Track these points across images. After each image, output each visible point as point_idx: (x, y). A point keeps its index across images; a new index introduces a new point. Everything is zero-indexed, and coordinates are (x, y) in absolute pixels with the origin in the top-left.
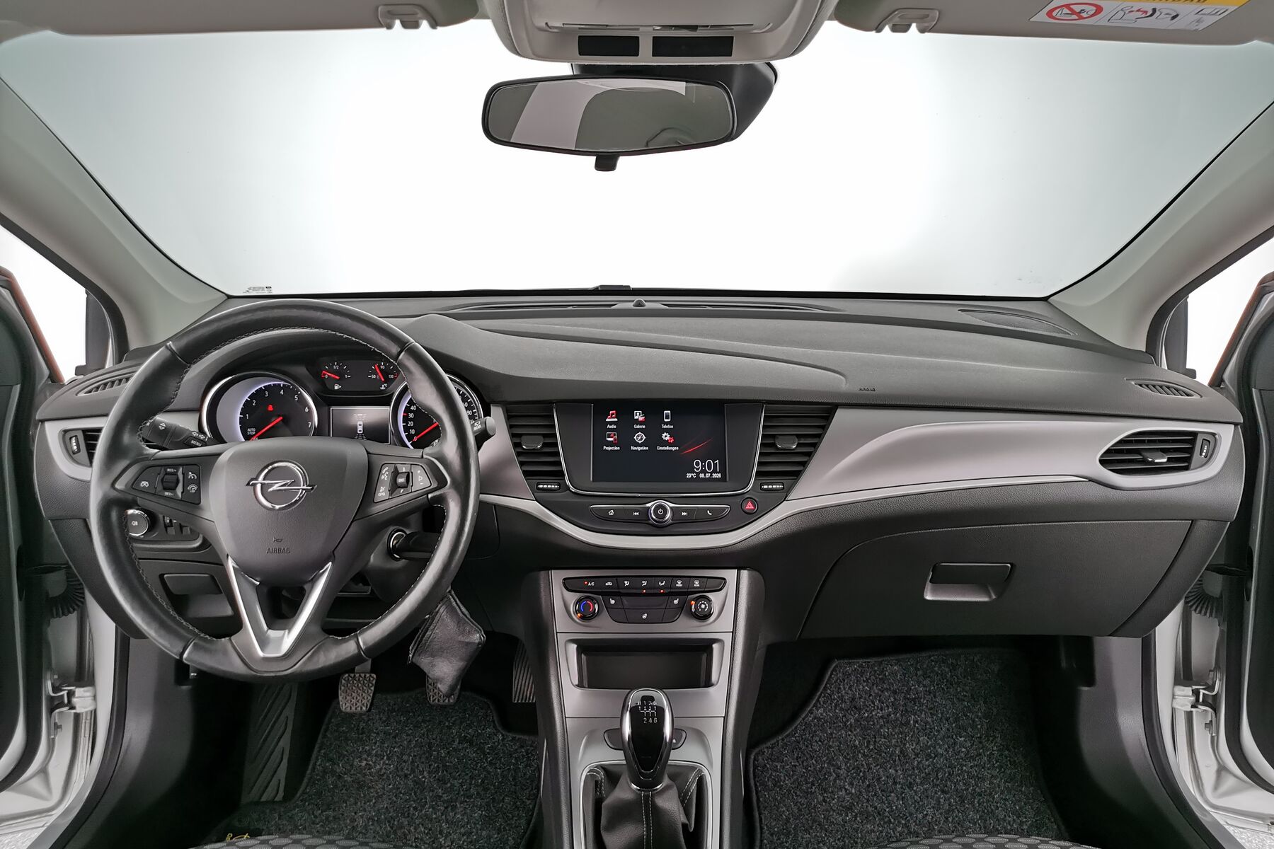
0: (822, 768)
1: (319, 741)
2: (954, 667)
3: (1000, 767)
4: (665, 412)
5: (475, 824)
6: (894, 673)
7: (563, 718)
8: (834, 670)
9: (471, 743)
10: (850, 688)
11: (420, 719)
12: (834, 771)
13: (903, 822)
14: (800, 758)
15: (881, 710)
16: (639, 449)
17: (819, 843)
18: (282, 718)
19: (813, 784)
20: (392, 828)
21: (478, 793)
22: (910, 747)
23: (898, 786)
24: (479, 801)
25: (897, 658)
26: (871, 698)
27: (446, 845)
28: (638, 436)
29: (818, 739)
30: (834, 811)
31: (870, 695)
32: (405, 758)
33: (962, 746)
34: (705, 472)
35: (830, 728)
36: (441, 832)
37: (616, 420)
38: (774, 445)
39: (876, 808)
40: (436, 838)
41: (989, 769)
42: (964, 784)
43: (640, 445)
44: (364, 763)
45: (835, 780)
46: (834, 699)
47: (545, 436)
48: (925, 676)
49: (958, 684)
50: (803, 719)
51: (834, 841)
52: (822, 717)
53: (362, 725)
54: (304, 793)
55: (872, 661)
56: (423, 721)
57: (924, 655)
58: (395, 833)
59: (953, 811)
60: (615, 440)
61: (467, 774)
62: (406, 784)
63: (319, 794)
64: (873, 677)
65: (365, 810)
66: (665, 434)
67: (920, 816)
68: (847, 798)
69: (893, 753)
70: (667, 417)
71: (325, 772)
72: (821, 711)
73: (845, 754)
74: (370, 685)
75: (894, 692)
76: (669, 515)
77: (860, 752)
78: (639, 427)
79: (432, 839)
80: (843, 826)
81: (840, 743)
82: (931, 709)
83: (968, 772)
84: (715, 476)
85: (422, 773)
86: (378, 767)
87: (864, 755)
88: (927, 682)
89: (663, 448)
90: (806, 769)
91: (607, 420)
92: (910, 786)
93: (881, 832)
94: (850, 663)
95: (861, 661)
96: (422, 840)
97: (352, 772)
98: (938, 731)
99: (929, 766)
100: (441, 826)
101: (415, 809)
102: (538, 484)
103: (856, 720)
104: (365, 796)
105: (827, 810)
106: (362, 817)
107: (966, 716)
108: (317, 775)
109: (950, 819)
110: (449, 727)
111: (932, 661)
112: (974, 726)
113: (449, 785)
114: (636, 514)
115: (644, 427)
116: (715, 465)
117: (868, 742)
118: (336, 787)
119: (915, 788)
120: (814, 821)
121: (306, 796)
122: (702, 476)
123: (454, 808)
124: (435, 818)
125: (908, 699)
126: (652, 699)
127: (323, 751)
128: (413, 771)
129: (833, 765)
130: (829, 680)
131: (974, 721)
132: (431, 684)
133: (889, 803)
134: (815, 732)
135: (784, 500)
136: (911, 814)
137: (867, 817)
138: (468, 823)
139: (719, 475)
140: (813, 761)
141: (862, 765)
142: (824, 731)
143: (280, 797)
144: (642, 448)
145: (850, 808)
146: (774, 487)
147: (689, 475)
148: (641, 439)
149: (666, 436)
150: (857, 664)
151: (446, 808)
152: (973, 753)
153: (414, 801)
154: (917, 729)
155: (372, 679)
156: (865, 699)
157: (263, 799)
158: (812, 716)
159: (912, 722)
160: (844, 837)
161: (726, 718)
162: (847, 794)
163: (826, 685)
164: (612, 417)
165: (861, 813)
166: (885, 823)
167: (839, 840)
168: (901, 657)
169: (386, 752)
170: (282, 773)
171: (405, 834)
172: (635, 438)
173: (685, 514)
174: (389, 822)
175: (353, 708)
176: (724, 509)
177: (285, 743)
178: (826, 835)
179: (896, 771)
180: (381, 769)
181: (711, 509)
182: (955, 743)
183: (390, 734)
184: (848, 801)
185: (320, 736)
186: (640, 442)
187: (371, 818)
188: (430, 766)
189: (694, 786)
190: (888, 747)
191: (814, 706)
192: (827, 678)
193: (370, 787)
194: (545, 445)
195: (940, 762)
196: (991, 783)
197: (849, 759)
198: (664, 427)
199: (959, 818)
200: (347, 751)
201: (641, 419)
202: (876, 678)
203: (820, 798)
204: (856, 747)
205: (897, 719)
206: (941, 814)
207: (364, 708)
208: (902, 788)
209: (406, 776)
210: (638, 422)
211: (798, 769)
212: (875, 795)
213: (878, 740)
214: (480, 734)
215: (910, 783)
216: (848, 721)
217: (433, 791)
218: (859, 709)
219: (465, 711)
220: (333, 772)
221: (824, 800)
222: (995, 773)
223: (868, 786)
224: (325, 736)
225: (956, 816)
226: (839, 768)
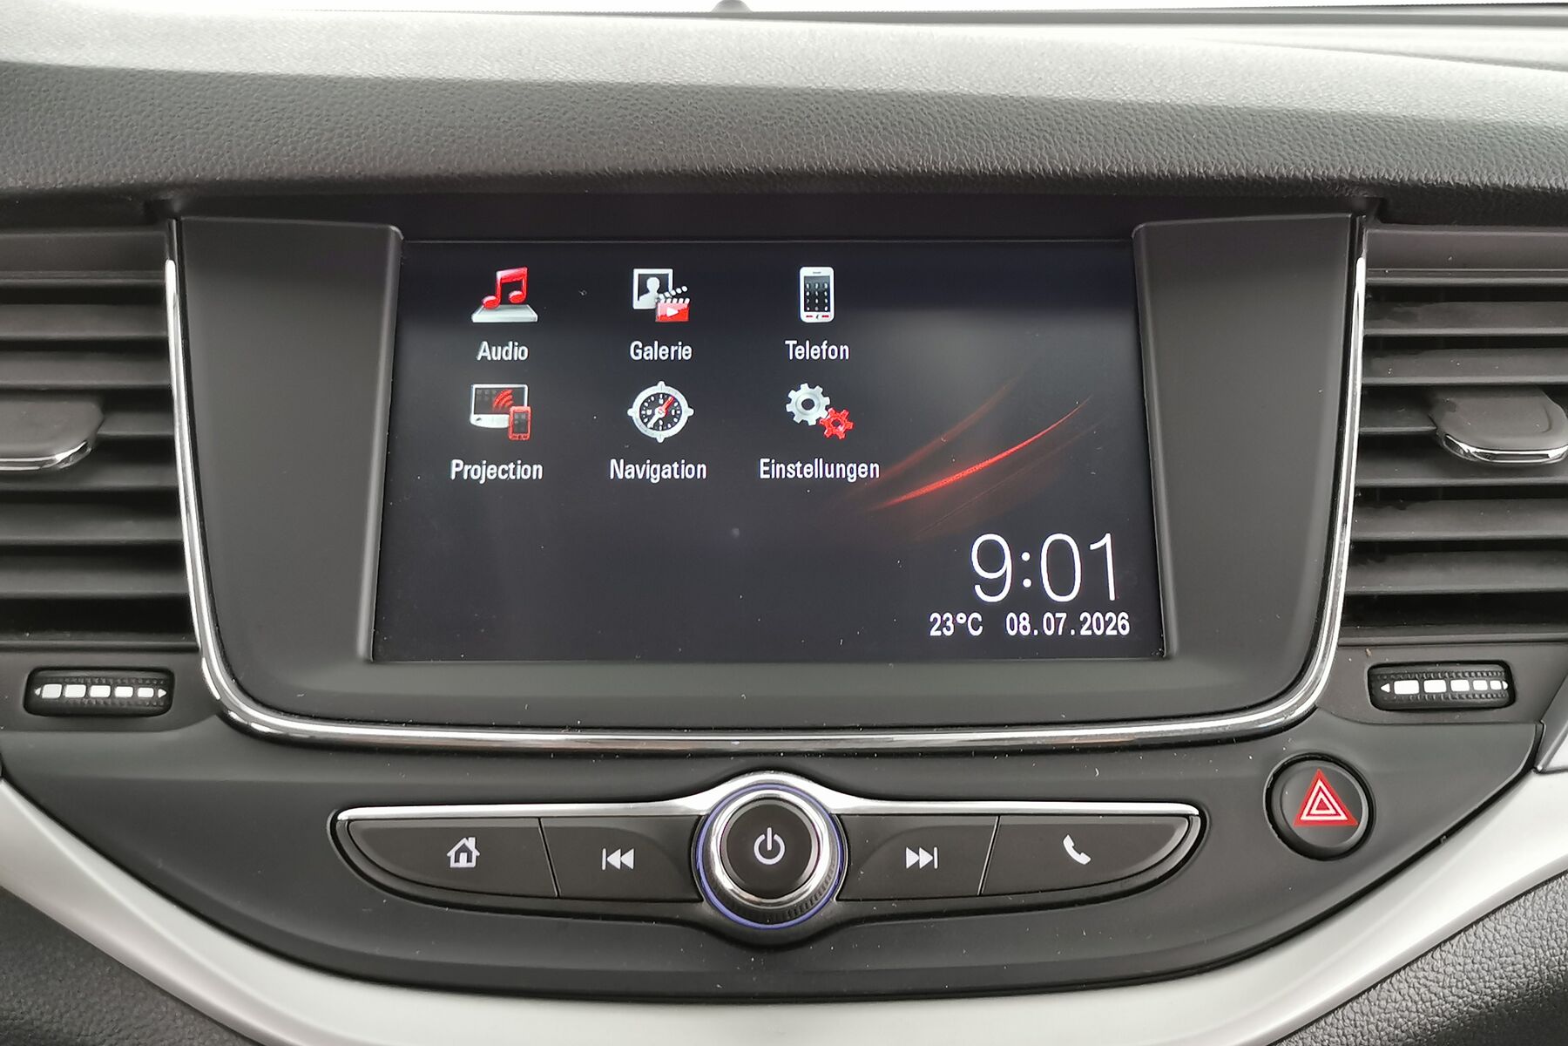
4: (806, 272)
16: (656, 473)
28: (652, 402)
34: (1034, 603)
37: (528, 315)
38: (1430, 448)
43: (663, 453)
47: (113, 400)
60: (517, 426)
66: (804, 392)
70: (817, 301)
76: (822, 867)
78: (656, 352)
84: (1092, 624)
89: (793, 470)
91: (480, 317)
102: (36, 678)
114: (616, 859)
115: (685, 353)
116: (1094, 563)
122: (1019, 624)
135: (1530, 767)
139: (1120, 624)
144: (668, 471)
146: (1460, 686)
147: (942, 625)
148: (668, 420)
149: (808, 404)
164: (505, 301)
172: (634, 412)
173: (924, 858)
176: (1160, 829)
181: (1086, 832)
186: (660, 436)
194: (104, 451)
198: (799, 351)
201: (671, 308)
210: (650, 329)
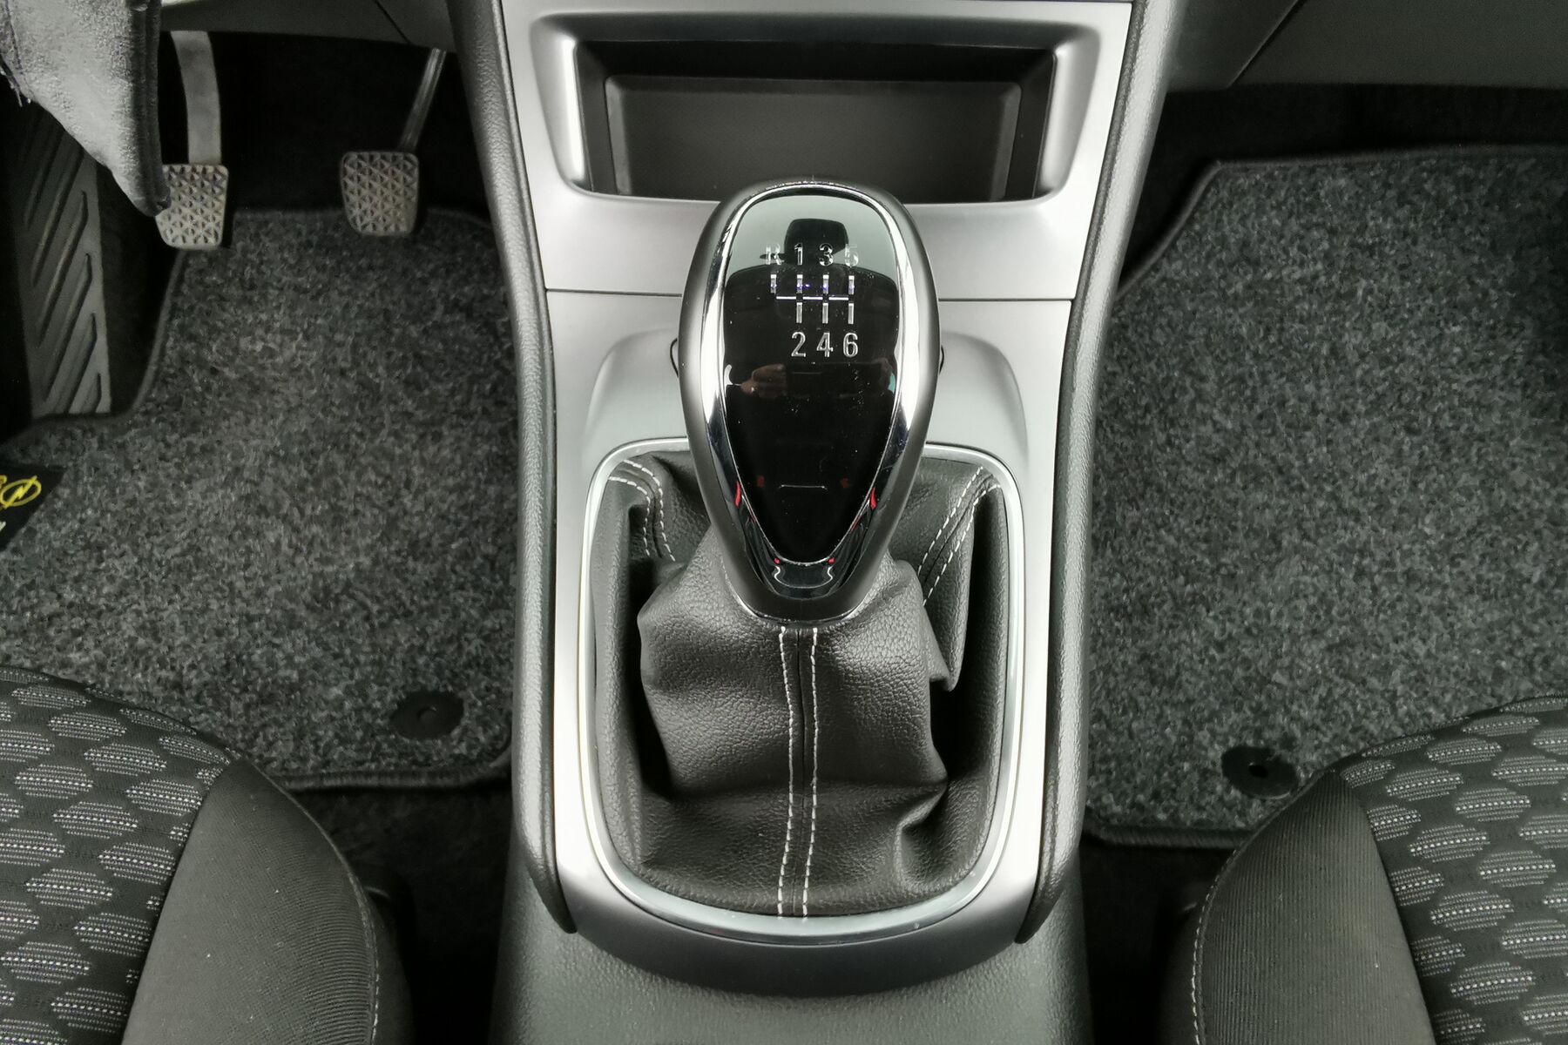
0: (1168, 379)
1: (167, 302)
2: (1466, 184)
3: (1525, 386)
5: (476, 471)
6: (1337, 193)
7: (540, 293)
8: (1213, 183)
9: (468, 311)
10: (1244, 218)
11: (363, 262)
12: (1192, 386)
13: (1328, 489)
14: (1126, 358)
15: (1302, 264)
17: (1158, 528)
18: (79, 257)
19: (1147, 409)
20: (311, 472)
21: (485, 411)
22: (1352, 340)
23: (1321, 418)
24: (486, 426)
25: (1347, 160)
26: (1283, 242)
27: (414, 511)
29: (1164, 321)
30: (1188, 463)
31: (1282, 237)
32: (339, 337)
33: (1453, 341)
35: (1192, 300)
36: (408, 484)
39: (1273, 459)
40: (397, 496)
41: (1502, 389)
42: (1453, 417)
44: (259, 347)
45: (1193, 403)
46: (1207, 242)
48: (1402, 200)
49: (1468, 220)
50: (1139, 282)
51: (1188, 526)
52: (1177, 278)
53: (249, 272)
54: (147, 400)
55: (1295, 165)
56: (371, 268)
57: (1407, 156)
58: (317, 483)
59: (1427, 468)
61: (462, 374)
62: (343, 388)
63: (176, 403)
64: (1291, 200)
65: (264, 436)
67: (1362, 478)
68: (1217, 438)
69: (1314, 354)
71: (184, 359)
72: (1178, 265)
73: (1218, 352)
74: (217, 190)
75: (1332, 232)
77: (1248, 348)
79: (390, 498)
80: (1206, 495)
81: (1210, 329)
82: (1403, 267)
83: (1461, 395)
85: (373, 366)
86: (287, 354)
87: (1256, 355)
88: (1402, 213)
90: (1136, 379)
92: (1344, 418)
93: (1285, 508)
94: (1246, 170)
95: (1270, 166)
96: (368, 498)
97: (238, 361)
98: (1411, 311)
99: (1384, 380)
100: (408, 472)
101: (361, 435)
103: (1249, 287)
104: (265, 408)
105: (1174, 463)
106: (256, 449)
107: (1472, 283)
108: (169, 366)
109: (1422, 486)
110: (424, 282)
111: (1424, 170)
112: (1483, 304)
113: (427, 392)
117: (1268, 330)
118: (208, 388)
119: (1354, 422)
120: (1147, 483)
121: (150, 406)
123: (438, 437)
124: (401, 456)
125: (1359, 246)
126: (834, 234)
127: (176, 322)
128: (356, 364)
129: (1191, 373)
130: (1200, 204)
131: (1486, 294)
132: (352, 192)
133: (1300, 451)
134: (1161, 307)
136: (1344, 474)
137: (1255, 477)
138: (462, 467)
140: (1153, 365)
141: (1251, 375)
142: (1177, 305)
143: (105, 405)
145: (1219, 459)
150: (1261, 171)
151: (422, 436)
152: (1474, 356)
153: (359, 420)
154: (1370, 305)
155: (219, 177)
156: (1271, 243)
157: (76, 408)
158: (1158, 276)
159: (1360, 293)
160: (1209, 518)
161: (1077, 305)
162: (1217, 431)
163: (1193, 213)
165: (1244, 469)
166: (1292, 490)
167: (1198, 522)
168: (1356, 159)
169: (301, 325)
170: (101, 361)
171: (337, 487)
174: (307, 460)
175: (190, 239)
177: (95, 302)
178: (1172, 512)
179: (1319, 387)
180: (293, 359)
182: (1441, 336)
183: (306, 291)
184: (1218, 445)
185: (170, 291)
187: (274, 453)
188: (389, 354)
189: (965, 536)
190: (1306, 340)
191: (1163, 256)
192: (1195, 199)
193: (273, 392)
195: (1407, 372)
196: (1504, 417)
197: (1225, 363)
199: (1440, 485)
200: (223, 321)
202: (1298, 202)
203: (1162, 438)
204: (1242, 339)
205: (1331, 286)
206: (1404, 475)
207: (212, 240)
208: (1327, 421)
209: (343, 373)
211: (1121, 380)
212: (1274, 433)
213: (1287, 325)
214: (486, 298)
215: (1345, 413)
216: (1230, 286)
217: (396, 403)
218: (1256, 264)
219: (454, 250)
220: (201, 363)
221: (1169, 442)
222: (1512, 397)
223: (1260, 417)
224: (178, 292)
225: (1435, 480)
226: (1203, 379)
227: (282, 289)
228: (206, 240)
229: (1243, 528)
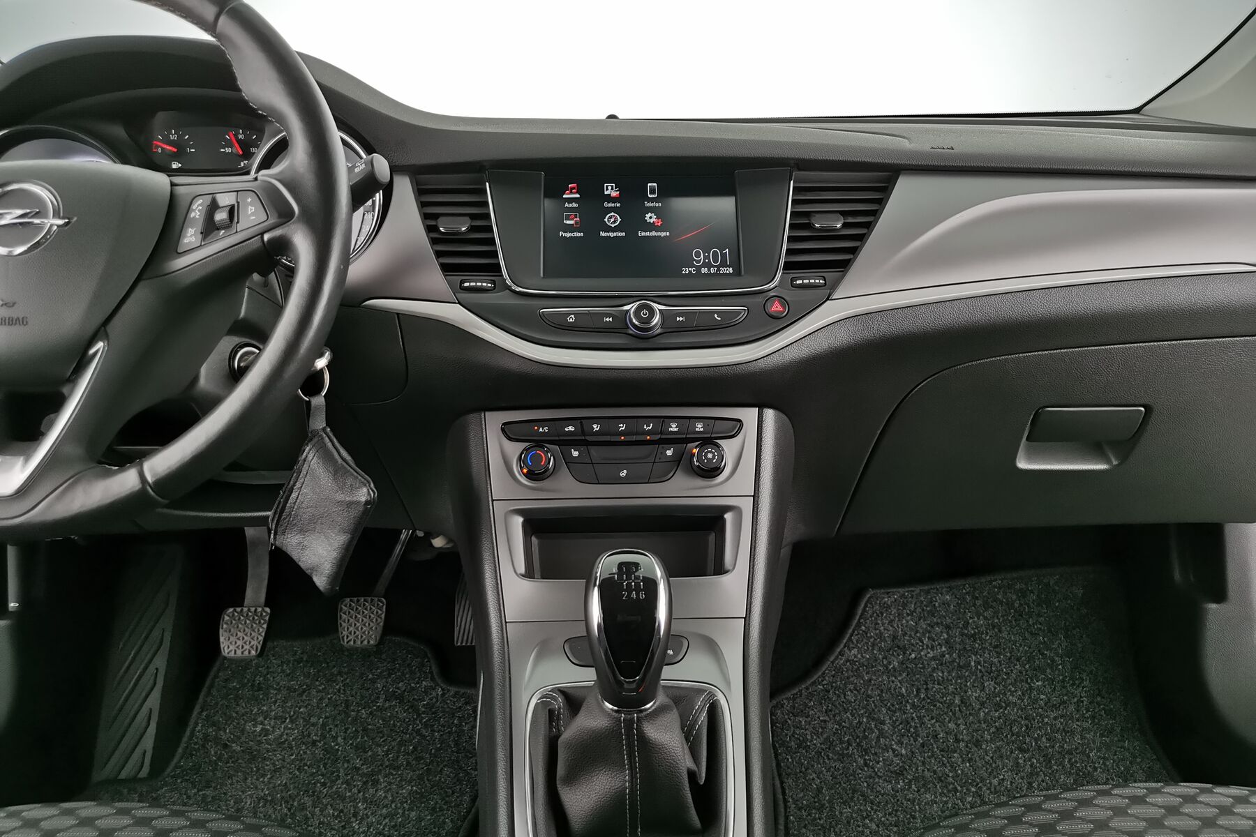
0: (860, 723)
1: (201, 700)
2: (1023, 594)
3: (1093, 717)
4: (649, 184)
5: (402, 803)
6: (945, 604)
7: (503, 624)
8: (867, 601)
9: (400, 699)
10: (891, 622)
11: (335, 670)
12: (876, 727)
13: (973, 789)
14: (831, 711)
15: (932, 648)
16: (612, 235)
17: (864, 819)
18: (152, 669)
19: (850, 744)
20: (289, 810)
21: (408, 763)
22: (973, 694)
23: (962, 745)
24: (409, 775)
25: (947, 585)
26: (918, 635)
27: (361, 830)
28: (611, 217)
29: (852, 687)
30: (880, 777)
31: (917, 632)
32: (313, 720)
33: (1040, 692)
34: (709, 266)
35: (867, 673)
36: (355, 815)
37: (578, 196)
38: (809, 226)
39: (935, 772)
40: (349, 822)
41: (1078, 720)
42: (1048, 740)
43: (614, 230)
44: (258, 729)
45: (878, 738)
46: (871, 637)
47: (473, 217)
48: (986, 606)
49: (1030, 614)
50: (833, 662)
51: (885, 816)
52: (855, 659)
53: (259, 679)
54: (176, 767)
55: (917, 590)
56: (340, 673)
57: (983, 580)
58: (293, 816)
59: (1038, 774)
60: (576, 223)
61: (394, 740)
62: (313, 753)
63: (197, 769)
64: (919, 610)
65: (256, 788)
66: (649, 215)
67: (995, 782)
68: (897, 761)
69: (951, 704)
70: (652, 192)
71: (206, 738)
72: (854, 651)
73: (889, 704)
74: (262, 622)
75: (948, 627)
76: (656, 319)
77: (908, 702)
78: (611, 205)
79: (343, 824)
80: (894, 796)
81: (882, 691)
82: (996, 647)
83: (1051, 725)
84: (723, 270)
85: (335, 738)
86: (278, 732)
87: (913, 706)
88: (989, 613)
89: (648, 234)
90: (840, 725)
91: (564, 196)
92: (977, 744)
93: (946, 802)
94: (888, 593)
95: (901, 590)
96: (329, 824)
97: (243, 739)
98: (1007, 674)
99: (999, 718)
100: (355, 807)
101: (324, 784)
102: (462, 282)
103: (902, 663)
104: (258, 770)
105: (870, 777)
106: (251, 796)
107: (1042, 654)
108: (195, 744)
109: (1035, 785)
110: (373, 681)
111: (995, 587)
112: (1052, 665)
113: (370, 753)
114: (608, 319)
115: (618, 205)
116: (724, 256)
117: (918, 690)
118: (220, 758)
119: (984, 746)
120: (854, 791)
121: (178, 771)
122: (705, 270)
123: (376, 783)
124: (350, 797)
125: (966, 635)
126: (636, 565)
127: (204, 714)
128: (323, 737)
129: (873, 719)
130: (862, 614)
131: (1053, 661)
132: (344, 622)
133: (952, 766)
134: (848, 678)
135: (828, 299)
136: (982, 780)
137: (925, 785)
138: (392, 802)
139: (730, 270)
140: (848, 714)
141: (913, 718)
142: (859, 676)
143: (144, 773)
144: (616, 234)
145: (900, 773)
146: (812, 281)
147: (685, 270)
148: (615, 222)
149: (651, 218)
150: (897, 593)
151: (365, 783)
152: (1054, 700)
153: (322, 775)
154: (981, 671)
155: (264, 614)
156: (910, 636)
157: (123, 775)
158: (844, 658)
159: (973, 664)
160: (897, 811)
161: (747, 619)
162: (896, 756)
163: (859, 620)
164: (571, 193)
165: (916, 779)
166: (949, 791)
167: (890, 814)
168: (953, 584)
169: (289, 713)
170: (148, 742)
171: (307, 818)
172: (606, 220)
173: (681, 319)
174: (287, 802)
175: (239, 652)
176: (738, 313)
177: (154, 701)
178: (872, 809)
179: (958, 725)
180: (281, 736)
181: (719, 313)
182: (1031, 689)
183: (295, 690)
184: (898, 764)
185: (203, 694)
186: (613, 226)
187: (264, 798)
188: (346, 729)
189: (703, 716)
190: (944, 695)
191: (845, 647)
192: (859, 612)
193: (265, 759)
194: (472, 229)
195: (1013, 713)
196: (1083, 738)
197: (895, 712)
198: (647, 204)
199: (1047, 783)
200: (237, 713)
201: (615, 194)
202: (923, 610)
203: (861, 761)
204: (903, 696)
205: (954, 661)
206: (1022, 778)
207: (253, 652)
208: (967, 746)
209: (314, 743)
210: (609, 199)
211: (830, 726)
212: (933, 756)
213: (930, 686)
214: (413, 689)
215: (977, 741)
216: (889, 663)
217: (348, 762)
218: (904, 649)
219: (394, 660)
220: (217, 740)
221: (866, 764)
222: (1086, 725)
223: (923, 745)
224: (209, 693)
225: (1043, 781)
226: (883, 723)
227: (279, 690)
228: (249, 652)
229: (920, 816)
